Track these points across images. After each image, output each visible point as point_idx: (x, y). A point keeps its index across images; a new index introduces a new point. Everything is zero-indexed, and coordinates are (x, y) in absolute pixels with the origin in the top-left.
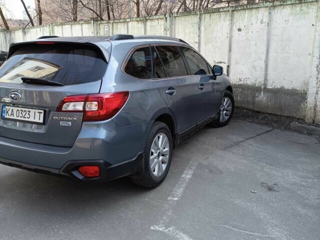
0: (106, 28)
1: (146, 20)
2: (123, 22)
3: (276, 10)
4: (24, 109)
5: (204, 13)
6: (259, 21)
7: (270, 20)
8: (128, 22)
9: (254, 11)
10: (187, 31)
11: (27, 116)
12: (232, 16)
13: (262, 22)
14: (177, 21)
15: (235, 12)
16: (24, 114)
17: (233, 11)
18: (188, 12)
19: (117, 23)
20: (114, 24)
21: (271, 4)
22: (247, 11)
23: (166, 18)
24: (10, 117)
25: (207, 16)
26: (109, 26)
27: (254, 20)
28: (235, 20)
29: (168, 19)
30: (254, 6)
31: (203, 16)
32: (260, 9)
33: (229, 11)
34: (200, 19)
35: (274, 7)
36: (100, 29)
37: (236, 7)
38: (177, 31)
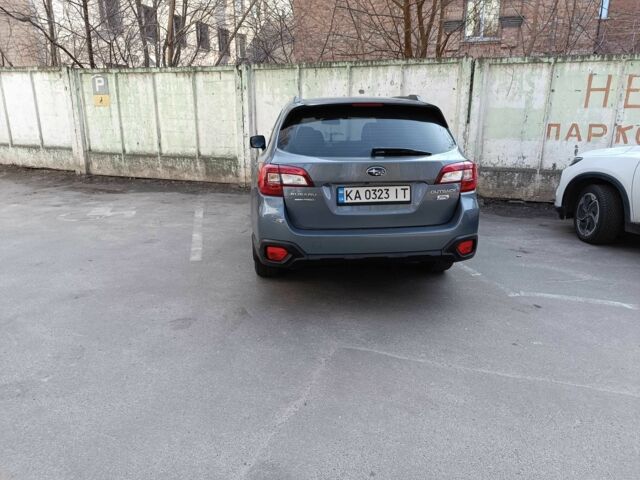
0: (99, 81)
1: (196, 72)
2: (142, 73)
3: (410, 70)
4: (377, 188)
5: (307, 68)
6: (389, 81)
7: (404, 81)
8: (154, 73)
9: (381, 70)
10: (277, 91)
11: (384, 195)
12: (351, 73)
13: (392, 83)
14: (257, 77)
15: (354, 69)
16: (378, 194)
17: (352, 67)
18: (278, 65)
19: (127, 74)
20: (119, 76)
21: (404, 62)
22: (371, 69)
23: (241, 71)
24: (354, 201)
25: (311, 72)
26: (106, 80)
27: (381, 79)
28: (354, 79)
29: (244, 72)
30: (382, 63)
31: (304, 71)
32: (390, 68)
33: (345, 67)
34: (300, 74)
35: (407, 65)
36: (82, 82)
37: (356, 62)
38: (258, 90)
